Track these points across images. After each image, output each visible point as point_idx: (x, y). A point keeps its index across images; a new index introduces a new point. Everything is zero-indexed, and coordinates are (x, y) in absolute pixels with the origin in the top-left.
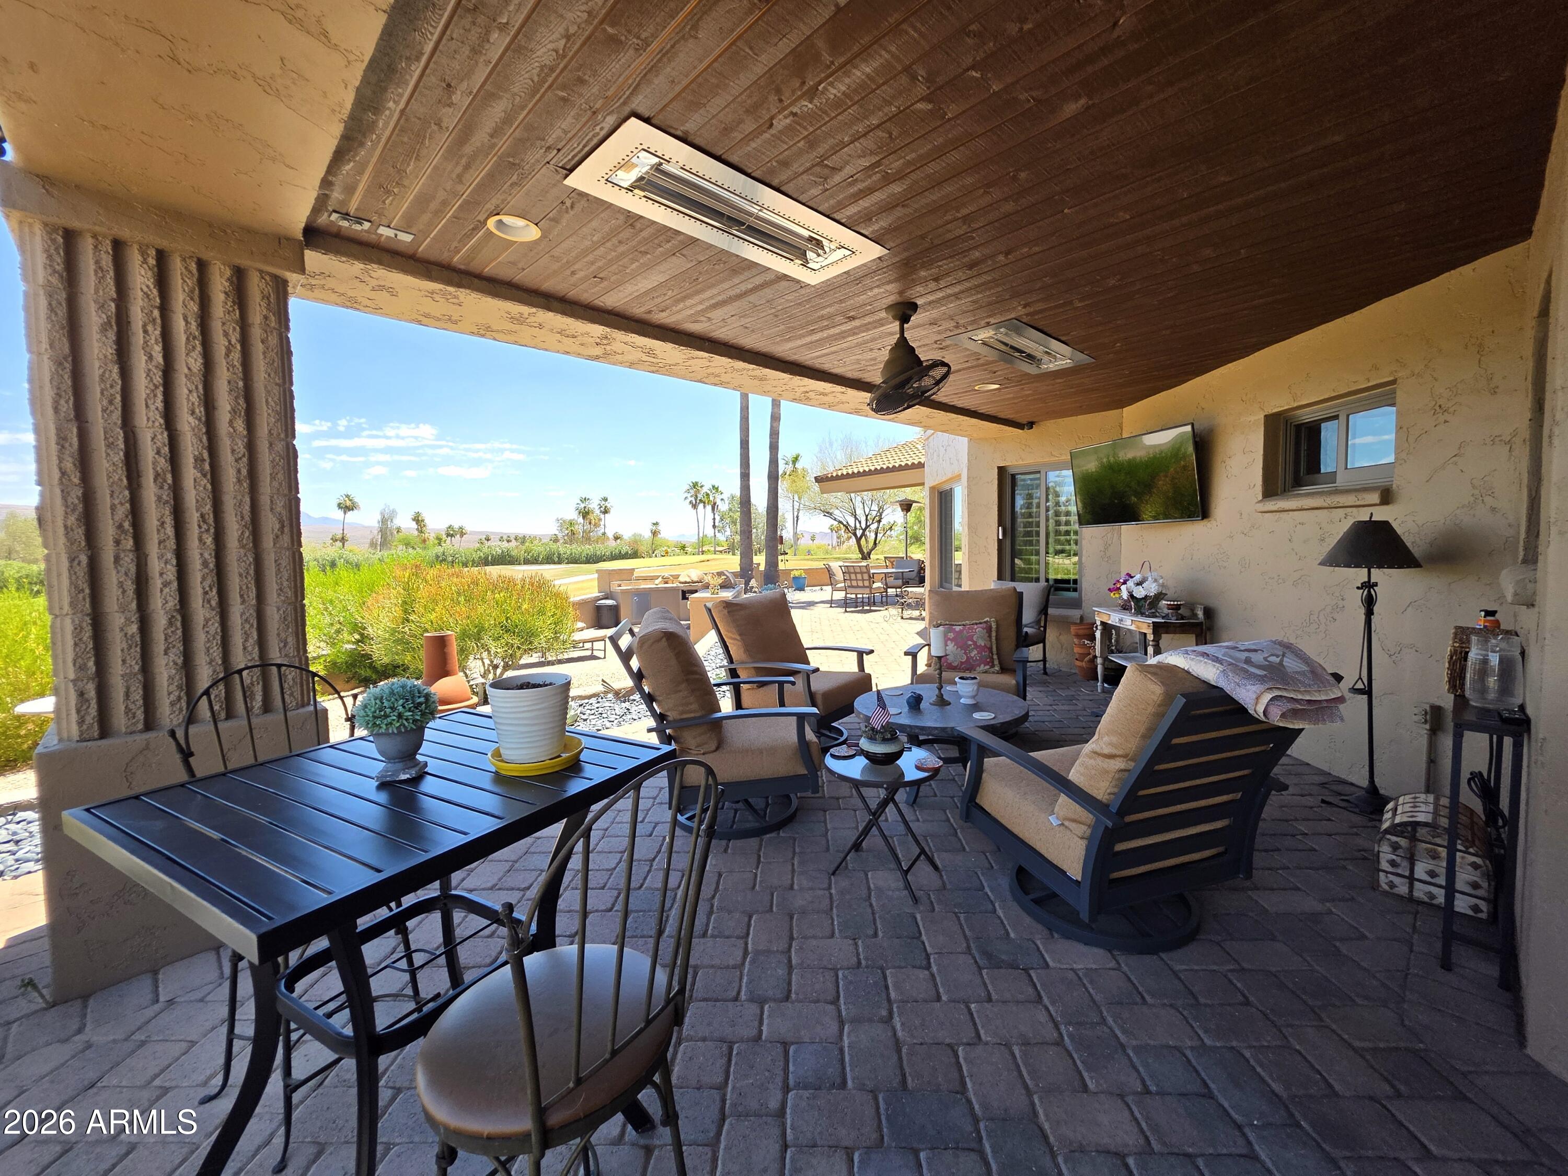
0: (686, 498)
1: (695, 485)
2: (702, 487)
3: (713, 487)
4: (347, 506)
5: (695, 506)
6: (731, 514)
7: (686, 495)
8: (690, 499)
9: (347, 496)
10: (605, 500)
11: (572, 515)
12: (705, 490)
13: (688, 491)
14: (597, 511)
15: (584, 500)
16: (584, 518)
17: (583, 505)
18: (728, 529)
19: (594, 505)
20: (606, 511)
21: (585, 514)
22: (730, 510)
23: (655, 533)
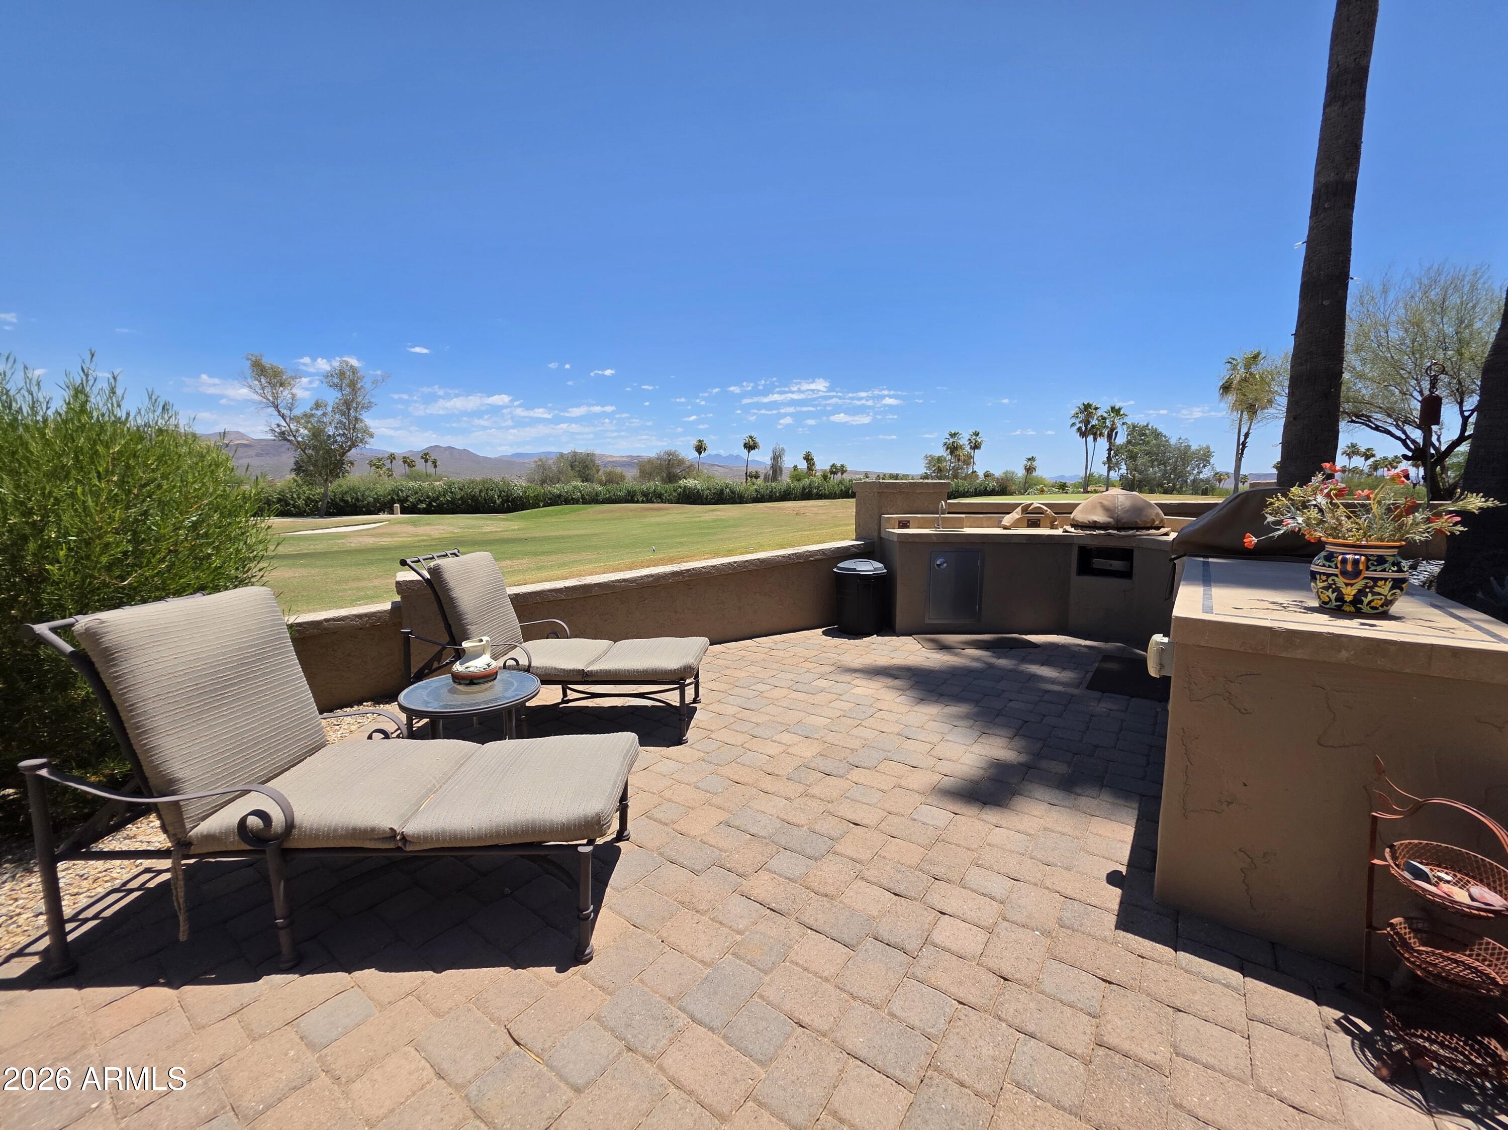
0: (1073, 424)
1: (1087, 407)
2: (1096, 409)
3: (1113, 408)
4: (750, 446)
5: (1083, 434)
6: (1131, 447)
7: (1073, 420)
8: (1078, 425)
9: (751, 437)
10: (977, 434)
11: (941, 452)
12: (1100, 413)
13: (1076, 416)
14: (968, 448)
15: (953, 435)
16: (951, 453)
17: (951, 440)
18: (1124, 467)
19: (964, 441)
20: (976, 446)
21: (953, 449)
22: (1129, 442)
23: (1029, 470)
